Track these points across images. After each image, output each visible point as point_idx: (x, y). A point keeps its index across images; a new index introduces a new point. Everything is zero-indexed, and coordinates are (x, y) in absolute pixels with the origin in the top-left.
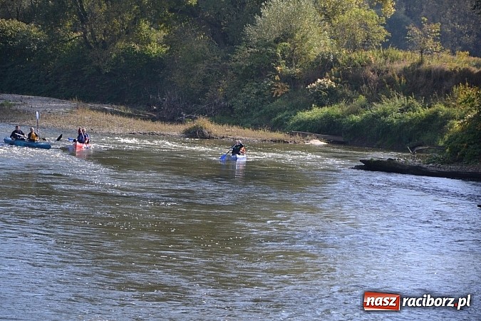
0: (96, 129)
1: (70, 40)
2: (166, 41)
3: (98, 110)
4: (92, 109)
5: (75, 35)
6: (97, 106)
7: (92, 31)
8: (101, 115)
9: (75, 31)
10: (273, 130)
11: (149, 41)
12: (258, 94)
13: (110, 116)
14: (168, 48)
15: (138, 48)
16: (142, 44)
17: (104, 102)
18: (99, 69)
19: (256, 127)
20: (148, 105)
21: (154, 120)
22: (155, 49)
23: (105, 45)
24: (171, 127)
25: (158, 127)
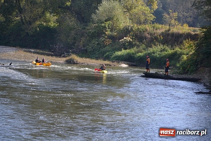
0: (27, 60)
1: (15, 21)
2: (58, 21)
3: (27, 52)
4: (25, 51)
5: (17, 19)
6: (27, 50)
7: (24, 16)
8: (29, 54)
9: (17, 17)
10: (105, 60)
11: (50, 21)
12: (98, 44)
13: (33, 54)
14: (58, 24)
15: (45, 24)
16: (47, 22)
17: (30, 48)
18: (27, 33)
19: (97, 58)
20: (49, 49)
21: (52, 55)
22: (52, 24)
23: (30, 23)
24: (60, 59)
25: (54, 59)
